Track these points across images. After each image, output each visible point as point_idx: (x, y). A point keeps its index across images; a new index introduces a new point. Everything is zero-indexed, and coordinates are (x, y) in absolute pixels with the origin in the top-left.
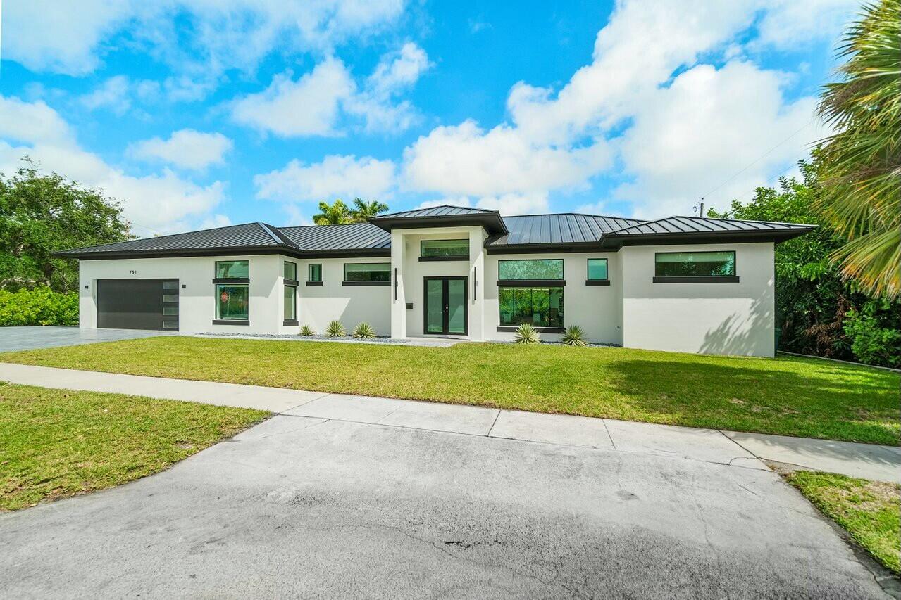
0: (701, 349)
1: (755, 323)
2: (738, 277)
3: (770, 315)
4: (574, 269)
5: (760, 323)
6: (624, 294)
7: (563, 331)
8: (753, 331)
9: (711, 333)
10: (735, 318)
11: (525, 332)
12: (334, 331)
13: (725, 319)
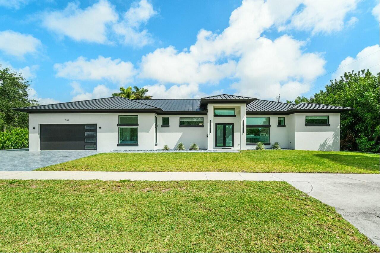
0: (319, 149)
1: (334, 140)
2: (330, 125)
3: (338, 137)
4: (274, 120)
5: (335, 140)
6: (296, 130)
7: (269, 144)
8: (333, 143)
9: (321, 144)
10: (328, 139)
11: (259, 145)
12: (180, 147)
13: (325, 140)
